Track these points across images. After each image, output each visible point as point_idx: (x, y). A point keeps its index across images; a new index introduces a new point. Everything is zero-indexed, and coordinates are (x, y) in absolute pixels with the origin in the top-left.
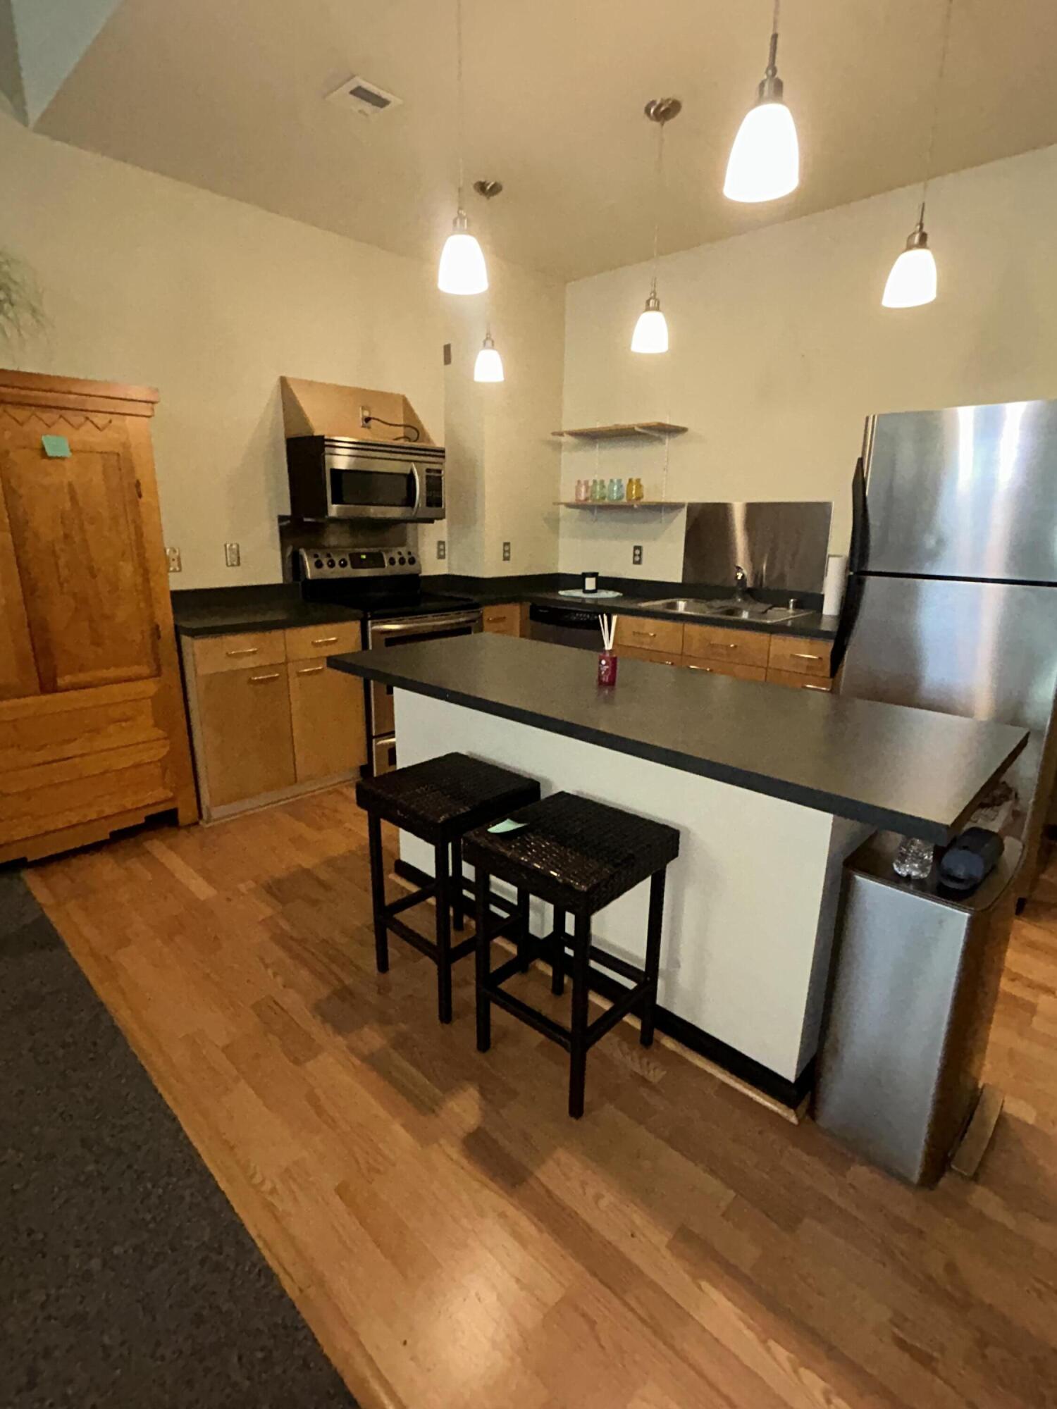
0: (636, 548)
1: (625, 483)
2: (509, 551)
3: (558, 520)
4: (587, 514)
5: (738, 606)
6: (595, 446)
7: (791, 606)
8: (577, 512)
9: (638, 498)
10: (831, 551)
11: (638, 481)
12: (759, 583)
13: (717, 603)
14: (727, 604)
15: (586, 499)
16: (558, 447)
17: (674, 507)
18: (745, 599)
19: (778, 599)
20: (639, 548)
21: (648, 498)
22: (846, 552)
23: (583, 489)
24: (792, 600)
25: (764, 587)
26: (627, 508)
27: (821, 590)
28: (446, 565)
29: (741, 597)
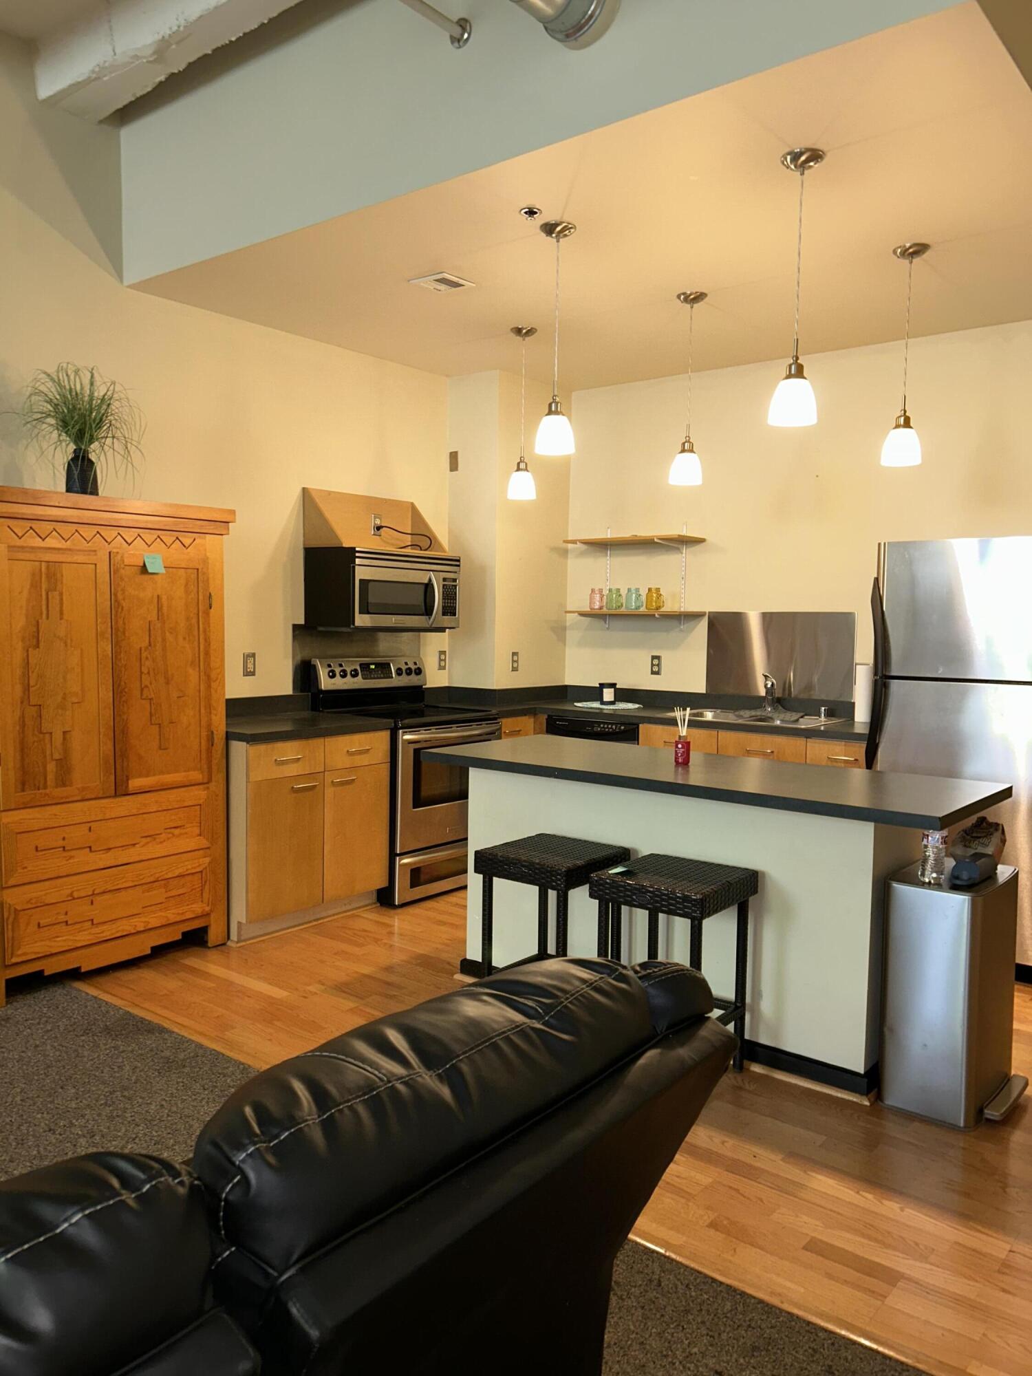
0: (654, 658)
1: (644, 592)
2: (517, 661)
3: (564, 629)
4: (598, 623)
5: (769, 715)
6: (607, 555)
7: (823, 715)
8: (588, 620)
9: (658, 608)
10: (857, 659)
11: (658, 590)
12: (787, 692)
13: (747, 713)
14: (758, 713)
15: (601, 608)
16: (564, 553)
17: (695, 616)
18: (775, 709)
19: (810, 708)
20: (658, 658)
21: (669, 607)
22: (871, 661)
23: (597, 597)
24: (823, 708)
25: (793, 696)
26: (648, 617)
27: (852, 698)
28: (447, 676)
29: (770, 705)
